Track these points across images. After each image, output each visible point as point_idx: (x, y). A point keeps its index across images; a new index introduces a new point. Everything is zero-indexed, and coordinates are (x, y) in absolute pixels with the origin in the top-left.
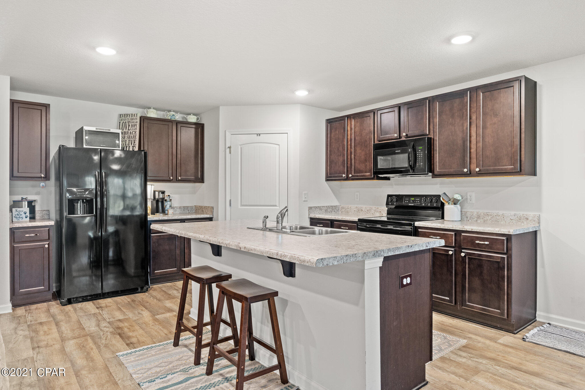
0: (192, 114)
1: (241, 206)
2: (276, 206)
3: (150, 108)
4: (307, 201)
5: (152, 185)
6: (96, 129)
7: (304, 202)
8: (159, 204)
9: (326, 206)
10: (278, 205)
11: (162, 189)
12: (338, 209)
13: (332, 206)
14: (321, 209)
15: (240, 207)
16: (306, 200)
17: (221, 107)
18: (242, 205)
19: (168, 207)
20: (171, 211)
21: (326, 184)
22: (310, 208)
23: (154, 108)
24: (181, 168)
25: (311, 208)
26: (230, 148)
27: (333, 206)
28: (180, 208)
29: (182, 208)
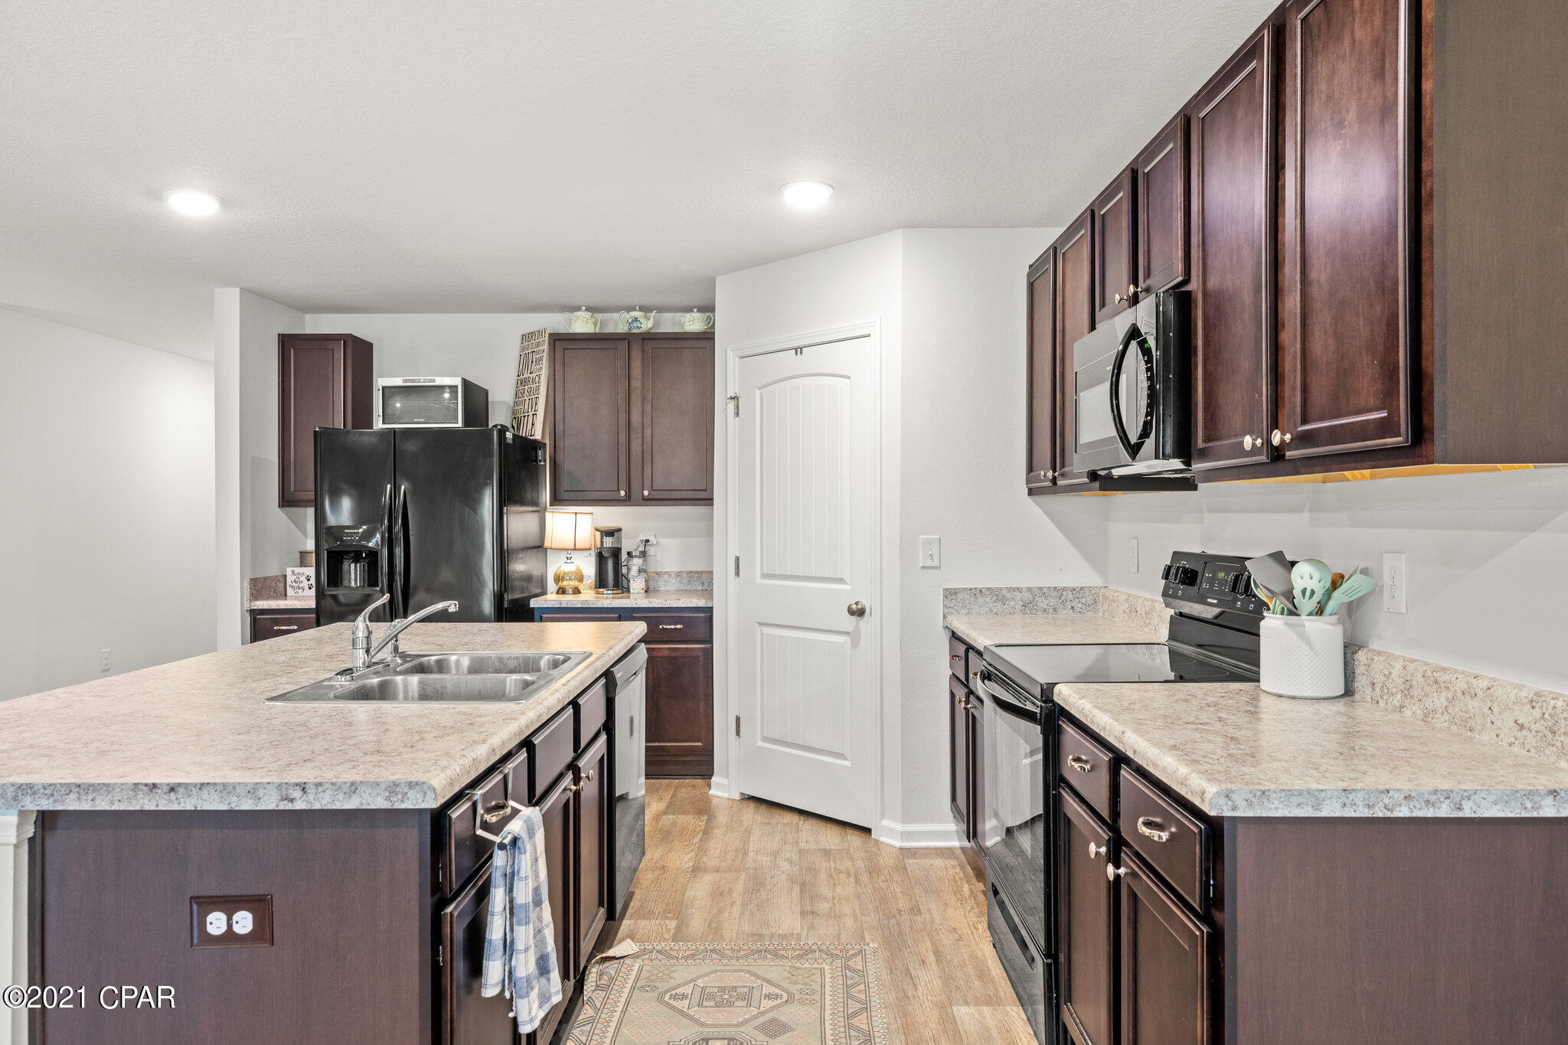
0: (695, 310)
1: (762, 578)
2: (841, 581)
3: (578, 309)
4: (939, 568)
5: (576, 513)
6: (405, 381)
7: (925, 571)
8: (607, 564)
9: (1029, 589)
10: (847, 579)
11: (611, 524)
12: (1090, 600)
13: (1060, 591)
14: (1003, 600)
15: (759, 580)
16: (930, 563)
17: (718, 279)
18: (765, 576)
19: (634, 571)
20: (637, 584)
21: (1031, 506)
22: (950, 594)
23: (587, 309)
24: (655, 465)
25: (956, 593)
26: (735, 398)
27: (1064, 589)
28: (679, 574)
29: (685, 575)
